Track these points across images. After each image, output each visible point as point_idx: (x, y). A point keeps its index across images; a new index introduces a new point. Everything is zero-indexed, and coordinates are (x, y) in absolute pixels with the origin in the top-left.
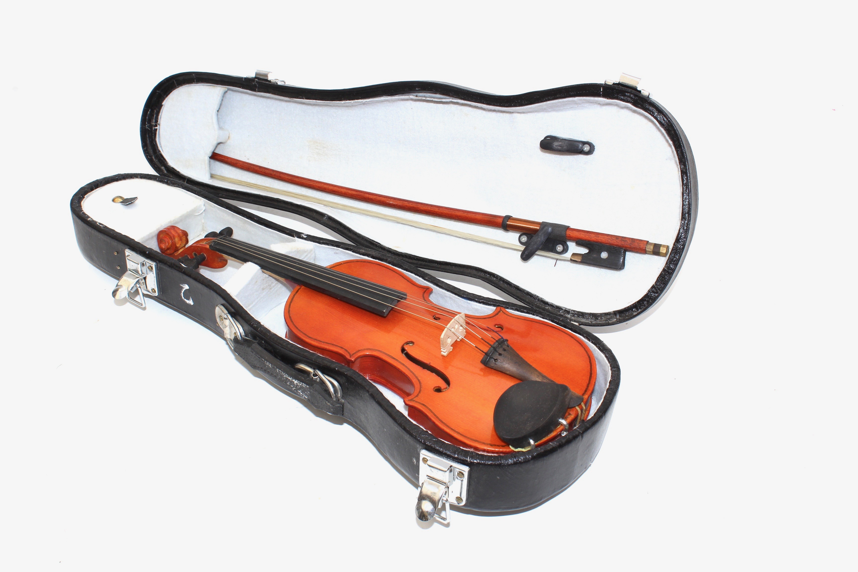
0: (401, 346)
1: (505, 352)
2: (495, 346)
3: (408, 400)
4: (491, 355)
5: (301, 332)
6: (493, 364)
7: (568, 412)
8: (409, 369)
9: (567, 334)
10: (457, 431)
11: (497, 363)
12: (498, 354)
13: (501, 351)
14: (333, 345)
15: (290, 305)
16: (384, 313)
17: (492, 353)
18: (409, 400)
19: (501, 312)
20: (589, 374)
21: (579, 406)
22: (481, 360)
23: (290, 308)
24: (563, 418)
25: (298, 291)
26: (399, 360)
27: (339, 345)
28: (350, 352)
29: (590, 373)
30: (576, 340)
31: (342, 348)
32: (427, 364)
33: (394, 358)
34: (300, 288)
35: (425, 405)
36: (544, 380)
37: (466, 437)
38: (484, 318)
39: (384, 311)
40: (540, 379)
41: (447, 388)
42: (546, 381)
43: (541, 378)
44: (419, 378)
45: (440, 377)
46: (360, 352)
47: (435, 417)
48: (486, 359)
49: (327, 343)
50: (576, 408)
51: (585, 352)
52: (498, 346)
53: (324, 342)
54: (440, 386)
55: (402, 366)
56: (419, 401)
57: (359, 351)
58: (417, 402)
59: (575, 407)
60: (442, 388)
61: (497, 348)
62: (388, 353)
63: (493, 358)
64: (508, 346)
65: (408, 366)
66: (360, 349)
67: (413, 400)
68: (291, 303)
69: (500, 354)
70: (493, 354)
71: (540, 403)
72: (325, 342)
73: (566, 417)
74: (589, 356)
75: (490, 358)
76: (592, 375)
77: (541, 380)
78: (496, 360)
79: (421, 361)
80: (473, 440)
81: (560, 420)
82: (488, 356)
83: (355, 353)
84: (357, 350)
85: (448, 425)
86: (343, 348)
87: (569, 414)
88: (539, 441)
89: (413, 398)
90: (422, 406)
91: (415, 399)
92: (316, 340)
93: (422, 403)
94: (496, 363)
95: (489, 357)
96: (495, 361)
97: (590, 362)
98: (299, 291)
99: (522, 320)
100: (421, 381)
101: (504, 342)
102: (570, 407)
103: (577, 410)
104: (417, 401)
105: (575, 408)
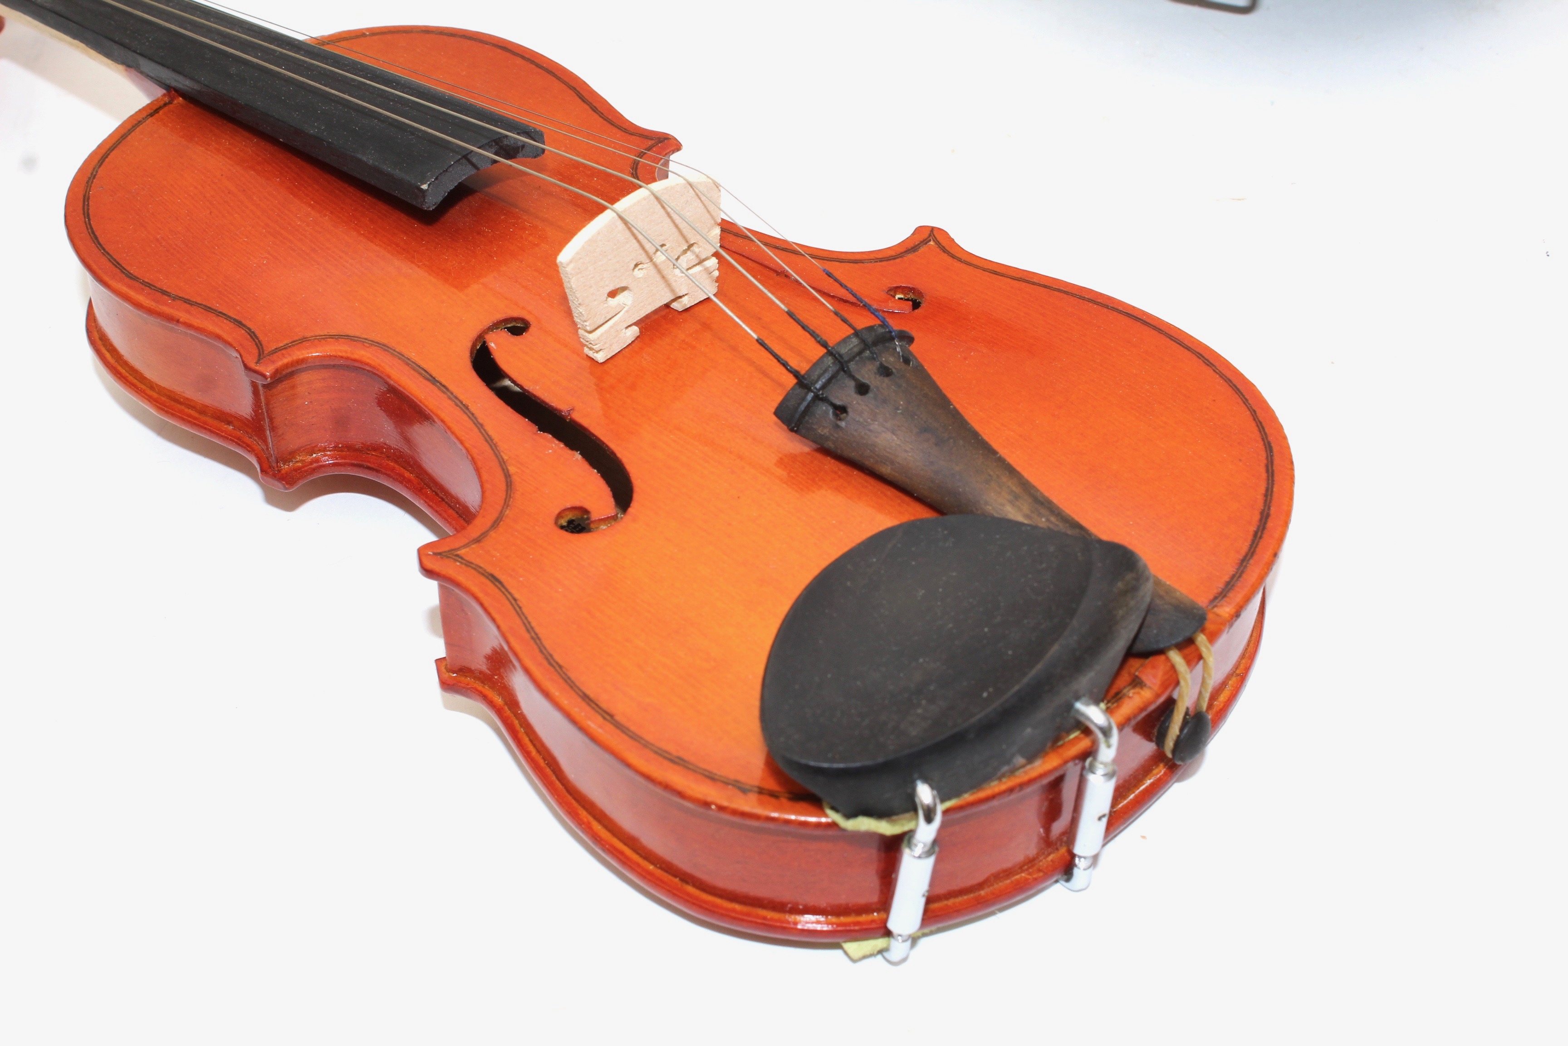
0: (473, 334)
1: (886, 380)
2: (843, 350)
3: (435, 554)
4: (824, 387)
5: (106, 253)
6: (824, 427)
7: (1132, 670)
8: (480, 426)
9: (1188, 348)
10: (604, 706)
11: (843, 424)
12: (852, 384)
13: (867, 373)
14: (209, 309)
15: (107, 157)
16: (424, 197)
17: (827, 376)
18: (440, 554)
19: (932, 243)
20: (1256, 517)
21: (1187, 651)
22: (775, 405)
23: (100, 166)
24: (1096, 701)
25: (158, 112)
26: (451, 388)
27: (230, 314)
28: (264, 343)
29: (1262, 513)
30: (1222, 376)
31: (239, 324)
32: (561, 411)
33: (433, 380)
34: (170, 103)
35: (501, 583)
36: (1040, 515)
37: (635, 740)
38: (856, 262)
39: (425, 187)
40: (1020, 509)
41: (614, 518)
42: (1048, 520)
43: (1026, 509)
44: (512, 469)
45: (599, 472)
46: (307, 344)
47: (527, 636)
48: (799, 404)
49: (187, 301)
50: (1168, 659)
51: (1254, 424)
52: (856, 350)
53: (177, 298)
54: (587, 505)
55: (458, 412)
56: (478, 561)
57: (304, 340)
58: (469, 564)
59: (1161, 652)
60: (595, 516)
61: (852, 359)
62: (413, 355)
63: (825, 400)
64: (907, 361)
65: (481, 417)
66: (308, 334)
67: (457, 555)
68: (111, 152)
69: (863, 389)
70: (829, 381)
71: (998, 619)
72: (181, 298)
73: (1117, 694)
74: (1269, 443)
75: (817, 398)
76: (1270, 524)
77: (1027, 516)
78: (841, 410)
79: (539, 399)
80: (665, 758)
81: (1079, 706)
82: (810, 390)
83: (285, 347)
84: (296, 338)
85: (573, 678)
86: (244, 326)
87: (1136, 682)
88: (966, 792)
89: (458, 549)
90: (488, 582)
91: (467, 549)
92: (149, 285)
93: (490, 569)
94: (839, 423)
95: (810, 396)
96: (836, 415)
97: (1267, 466)
98: (161, 112)
99: (1009, 280)
100: (516, 479)
101: (892, 339)
102: (1139, 647)
103: (1173, 667)
104: (473, 561)
105: (1162, 657)
